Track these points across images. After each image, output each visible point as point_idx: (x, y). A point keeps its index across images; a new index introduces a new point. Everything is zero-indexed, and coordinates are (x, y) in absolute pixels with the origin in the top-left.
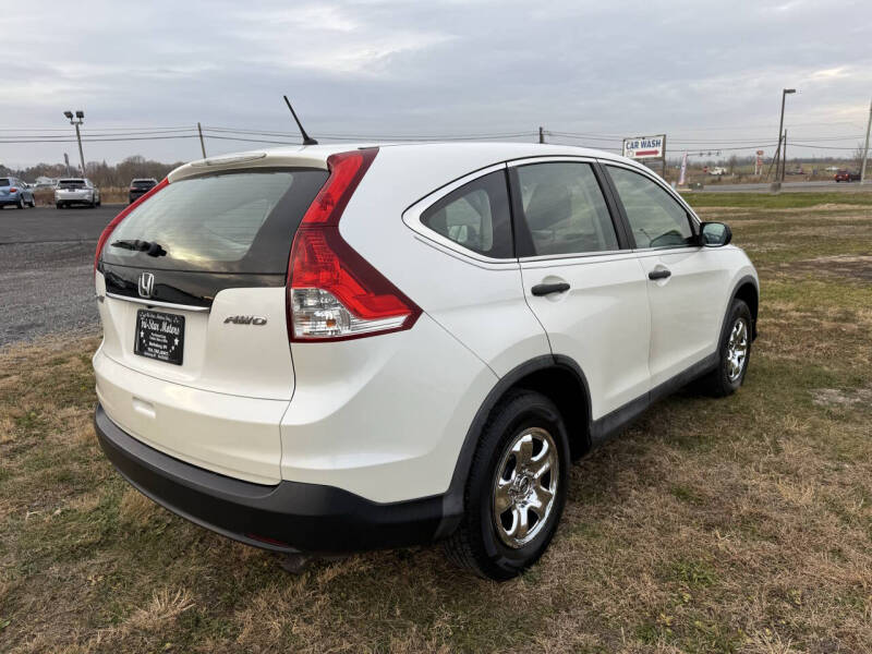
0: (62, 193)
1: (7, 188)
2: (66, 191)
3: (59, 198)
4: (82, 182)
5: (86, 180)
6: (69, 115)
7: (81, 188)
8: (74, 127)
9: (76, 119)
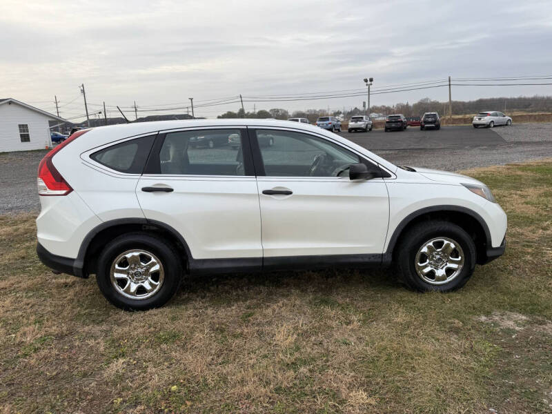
0: (352, 124)
1: (327, 122)
2: (353, 123)
3: (350, 127)
4: (362, 118)
5: (364, 117)
6: (366, 81)
7: (360, 121)
8: (367, 87)
9: (369, 83)
